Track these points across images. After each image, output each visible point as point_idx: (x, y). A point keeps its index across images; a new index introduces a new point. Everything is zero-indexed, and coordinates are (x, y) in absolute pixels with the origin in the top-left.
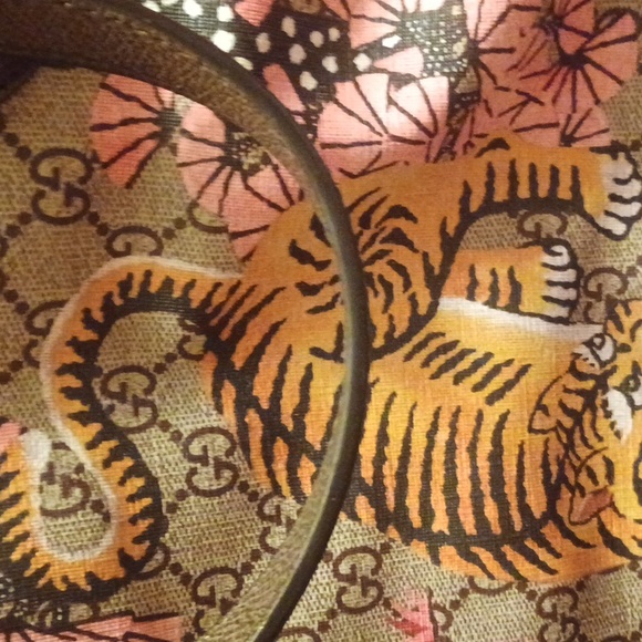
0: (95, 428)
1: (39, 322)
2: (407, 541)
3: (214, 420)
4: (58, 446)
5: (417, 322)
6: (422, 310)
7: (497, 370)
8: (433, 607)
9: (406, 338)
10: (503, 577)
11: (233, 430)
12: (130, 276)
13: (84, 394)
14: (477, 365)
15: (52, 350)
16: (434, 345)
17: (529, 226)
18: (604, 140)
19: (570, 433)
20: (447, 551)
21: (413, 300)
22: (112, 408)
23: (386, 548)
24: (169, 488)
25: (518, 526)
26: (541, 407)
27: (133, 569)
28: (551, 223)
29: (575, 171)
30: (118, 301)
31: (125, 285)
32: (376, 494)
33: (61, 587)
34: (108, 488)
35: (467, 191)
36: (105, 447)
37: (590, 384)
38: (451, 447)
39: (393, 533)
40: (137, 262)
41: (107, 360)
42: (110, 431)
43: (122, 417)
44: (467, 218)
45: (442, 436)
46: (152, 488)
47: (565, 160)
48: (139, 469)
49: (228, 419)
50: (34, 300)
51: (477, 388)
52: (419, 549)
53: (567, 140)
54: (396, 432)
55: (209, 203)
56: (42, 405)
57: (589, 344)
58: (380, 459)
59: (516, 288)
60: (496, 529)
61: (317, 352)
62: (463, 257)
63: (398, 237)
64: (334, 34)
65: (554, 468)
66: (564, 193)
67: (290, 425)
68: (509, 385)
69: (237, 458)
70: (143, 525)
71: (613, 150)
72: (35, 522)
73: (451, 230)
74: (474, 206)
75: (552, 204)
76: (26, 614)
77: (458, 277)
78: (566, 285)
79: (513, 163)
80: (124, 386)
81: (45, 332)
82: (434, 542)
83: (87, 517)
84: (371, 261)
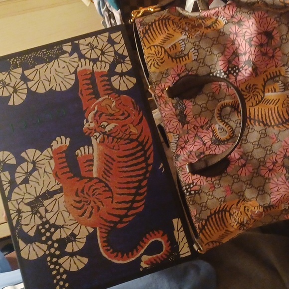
0: (223, 122)
2: (269, 127)
3: (238, 118)
4: (219, 125)
5: (262, 98)
6: (262, 96)
7: (275, 101)
8: (275, 135)
9: (261, 101)
10: (284, 128)
13: (221, 119)
14: (272, 101)
15: (216, 115)
16: (265, 101)
17: (274, 80)
18: (282, 65)
20: (275, 127)
23: (266, 129)
24: (234, 127)
25: (284, 121)
26: (283, 104)
27: (231, 137)
28: (277, 79)
29: (279, 71)
30: (222, 107)
31: (222, 105)
32: (263, 122)
33: (223, 140)
34: (226, 128)
36: (225, 124)
38: (271, 113)
39: (266, 126)
40: (222, 102)
41: (223, 114)
42: (225, 122)
43: (226, 120)
44: (265, 82)
45: (269, 112)
46: (231, 127)
47: (277, 70)
48: (229, 126)
50: (211, 109)
51: (273, 104)
52: (271, 128)
54: (263, 113)
55: (227, 93)
58: (262, 117)
59: (275, 89)
61: (250, 106)
62: (266, 87)
63: (255, 88)
64: (237, 68)
66: (278, 74)
68: (277, 102)
70: (231, 132)
71: (283, 66)
72: (218, 134)
73: (263, 84)
74: (266, 80)
75: (277, 76)
76: (220, 143)
77: (266, 90)
78: (282, 86)
79: (269, 73)
80: (226, 117)
81: (214, 113)
82: (273, 126)
83: (224, 132)
84: (253, 92)
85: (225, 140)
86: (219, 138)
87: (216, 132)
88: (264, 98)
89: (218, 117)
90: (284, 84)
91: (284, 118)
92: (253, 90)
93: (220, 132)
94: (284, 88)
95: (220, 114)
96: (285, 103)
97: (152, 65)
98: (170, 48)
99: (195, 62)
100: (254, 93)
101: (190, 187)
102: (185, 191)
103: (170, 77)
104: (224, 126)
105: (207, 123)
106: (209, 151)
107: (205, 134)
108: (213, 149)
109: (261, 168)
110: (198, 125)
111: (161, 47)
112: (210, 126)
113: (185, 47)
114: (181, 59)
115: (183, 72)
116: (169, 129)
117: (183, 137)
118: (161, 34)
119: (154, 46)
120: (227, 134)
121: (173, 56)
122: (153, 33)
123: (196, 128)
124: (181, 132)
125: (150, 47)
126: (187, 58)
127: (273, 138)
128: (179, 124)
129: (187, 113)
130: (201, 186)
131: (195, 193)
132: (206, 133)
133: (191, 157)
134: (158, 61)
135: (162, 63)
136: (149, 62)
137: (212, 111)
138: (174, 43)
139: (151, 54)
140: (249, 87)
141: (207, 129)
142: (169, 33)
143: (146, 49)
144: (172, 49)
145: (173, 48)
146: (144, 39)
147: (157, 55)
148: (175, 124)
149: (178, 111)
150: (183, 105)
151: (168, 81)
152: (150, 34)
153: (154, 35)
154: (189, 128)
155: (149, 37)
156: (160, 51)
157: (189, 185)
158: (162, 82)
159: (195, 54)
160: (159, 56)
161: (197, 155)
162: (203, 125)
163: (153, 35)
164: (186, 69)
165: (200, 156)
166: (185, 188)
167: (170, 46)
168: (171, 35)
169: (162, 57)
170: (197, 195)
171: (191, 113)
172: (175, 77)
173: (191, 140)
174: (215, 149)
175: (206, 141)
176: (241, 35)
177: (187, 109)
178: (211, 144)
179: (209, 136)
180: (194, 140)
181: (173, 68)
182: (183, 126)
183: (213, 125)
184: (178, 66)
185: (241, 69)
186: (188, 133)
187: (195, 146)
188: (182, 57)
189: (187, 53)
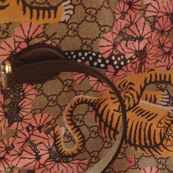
0: (73, 126)
1: (63, 108)
2: (131, 146)
3: (95, 124)
4: (67, 130)
6: (136, 102)
7: (150, 115)
8: (135, 158)
9: (132, 108)
10: (150, 154)
11: (99, 126)
12: (79, 99)
13: (71, 120)
14: (147, 113)
17: (159, 86)
19: (167, 129)
20: (139, 148)
21: (134, 101)
22: (76, 122)
23: (127, 147)
24: (86, 137)
26: (160, 122)
27: (79, 151)
28: (164, 86)
29: (170, 75)
30: (77, 103)
31: (78, 100)
33: (67, 155)
34: (76, 137)
35: (146, 79)
36: (75, 129)
38: (140, 129)
39: (128, 144)
40: (81, 96)
41: (75, 113)
43: (78, 124)
44: (146, 85)
45: (139, 127)
46: (83, 137)
47: (167, 73)
48: (81, 133)
49: (98, 124)
51: (146, 118)
53: (168, 69)
54: (130, 126)
56: (64, 122)
57: (172, 110)
59: (155, 99)
60: (149, 145)
62: (145, 92)
63: (131, 88)
64: (122, 58)
65: (162, 135)
66: (167, 80)
67: (109, 124)
68: (153, 118)
69: (99, 131)
70: (81, 144)
72: (62, 143)
73: (142, 87)
75: (164, 82)
76: (61, 160)
77: (144, 96)
78: (167, 98)
79: (156, 74)
80: (78, 118)
81: (64, 110)
82: (136, 147)
83: (72, 142)
84: (126, 93)
85: (69, 156)
86: (63, 151)
87: (59, 139)
88: (138, 106)
89: (67, 116)
90: (170, 96)
91: (155, 142)
92: (127, 90)
93: (65, 141)
94: (168, 103)
95: (71, 112)
96: (163, 121)
99: (64, 24)
100: (127, 94)
103: (10, 41)
104: (72, 132)
105: (49, 123)
107: (43, 140)
108: (49, 167)
110: (34, 124)
112: (53, 129)
114: (41, 12)
115: (37, 37)
120: (75, 146)
123: (30, 128)
124: (4, 133)
126: (52, 15)
132: (44, 138)
137: (62, 108)
141: (47, 133)
150: (20, 92)
151: (4, 45)
159: (67, 12)
162: (43, 126)
164: (44, 32)
172: (20, 43)
173: (17, 147)
174: (52, 167)
175: (41, 153)
176: (139, 8)
177: (25, 99)
178: (48, 159)
179: (47, 145)
180: (22, 147)
181: (21, 26)
182: (10, 124)
183: (58, 127)
184: (31, 23)
185: (128, 62)
186: (15, 136)
187: (21, 158)
188: (44, 9)
189: (54, 5)
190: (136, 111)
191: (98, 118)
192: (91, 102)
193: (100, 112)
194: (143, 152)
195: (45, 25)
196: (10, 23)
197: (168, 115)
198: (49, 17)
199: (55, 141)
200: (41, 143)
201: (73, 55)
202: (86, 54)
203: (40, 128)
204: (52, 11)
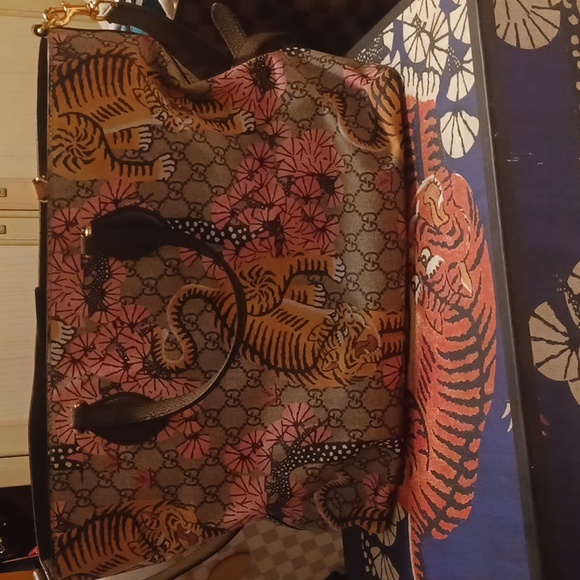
0: (180, 329)
2: (270, 369)
3: (214, 330)
4: (171, 333)
5: (276, 305)
6: (277, 302)
7: (298, 321)
8: (277, 389)
9: (272, 310)
10: (298, 383)
11: (219, 333)
12: (191, 289)
13: (178, 320)
14: (293, 319)
16: (280, 312)
17: (311, 278)
18: (333, 253)
19: (323, 343)
20: (282, 374)
22: (186, 324)
23: (263, 370)
24: (200, 347)
25: (303, 368)
26: (312, 333)
28: (317, 278)
29: (325, 262)
30: (187, 296)
33: (169, 369)
35: (291, 268)
36: (183, 335)
37: (331, 328)
39: (265, 366)
40: (192, 286)
41: (185, 312)
42: (184, 330)
43: (188, 327)
44: (292, 275)
45: (281, 339)
46: (195, 346)
47: (322, 259)
48: (192, 341)
49: (218, 330)
50: (165, 295)
51: (292, 326)
52: (273, 372)
53: (323, 253)
54: (268, 337)
56: (167, 323)
57: (330, 315)
58: (262, 345)
59: (306, 297)
62: (291, 287)
63: (269, 280)
65: (316, 353)
66: (322, 269)
68: (302, 326)
69: (220, 341)
70: (192, 356)
71: (336, 256)
72: (163, 351)
73: (287, 278)
74: (294, 272)
75: (318, 272)
76: (160, 374)
77: (289, 293)
78: (322, 297)
79: (306, 260)
80: (189, 319)
82: (278, 371)
83: (177, 352)
84: (261, 287)
85: (172, 371)
86: (162, 362)
87: (159, 345)
88: (280, 307)
89: (173, 313)
90: (327, 293)
91: (305, 363)
92: (263, 283)
93: (168, 348)
94: (324, 303)
95: (180, 309)
96: (316, 332)
97: (61, 160)
98: (114, 134)
99: (163, 183)
100: (264, 289)
101: (65, 453)
102: (53, 459)
103: (94, 201)
104: (179, 338)
105: (145, 321)
106: (132, 385)
107: (135, 344)
108: (142, 383)
109: (228, 448)
110: (124, 319)
111: (95, 126)
112: (151, 329)
113: (150, 145)
115: (128, 197)
116: (56, 312)
117: (84, 338)
118: (103, 93)
119: (79, 115)
120: (182, 358)
121: (117, 155)
122: (86, 83)
123: (119, 324)
124: (83, 325)
125: (67, 115)
126: (147, 171)
127: (270, 395)
128: (82, 308)
129: (109, 288)
130: (90, 455)
131: (74, 467)
132: (137, 342)
133: (88, 386)
134: (77, 154)
135: (86, 162)
136: (54, 148)
137: (165, 300)
138: (129, 127)
139: (65, 131)
140: (258, 274)
141: (143, 334)
142: (123, 97)
143: (55, 114)
144: (119, 140)
145: (122, 137)
146: (59, 89)
147: (79, 140)
148: (75, 304)
149: (90, 280)
150: (105, 269)
151: (87, 206)
152: (77, 84)
153: (87, 90)
154: (104, 321)
155: (74, 89)
156: (90, 134)
157: (65, 447)
158: (72, 204)
159: (166, 169)
160: (83, 143)
161: (103, 386)
162: (137, 323)
163: (82, 87)
164: (137, 192)
165: (108, 389)
166: (54, 451)
167: (116, 130)
168: (126, 104)
169: (90, 148)
170: (77, 472)
171: (118, 291)
172: (107, 204)
173: (100, 349)
174: (146, 384)
175: (132, 360)
176: (270, 165)
177: (112, 280)
178: (141, 370)
179: (141, 352)
180: (106, 349)
181: (108, 183)
182: (91, 314)
183: (158, 328)
184: (121, 180)
185: (253, 236)
186: (97, 331)
187: (104, 364)
188: (137, 164)
189: (150, 159)
190: (277, 315)
191: (219, 322)
192: (208, 295)
193: (222, 313)
194: (289, 379)
195: (138, 183)
196: (95, 180)
197: (324, 323)
198: (144, 174)
199: (153, 347)
200: (133, 347)
201: (178, 224)
202: (196, 224)
203: (132, 326)
204: (147, 167)
